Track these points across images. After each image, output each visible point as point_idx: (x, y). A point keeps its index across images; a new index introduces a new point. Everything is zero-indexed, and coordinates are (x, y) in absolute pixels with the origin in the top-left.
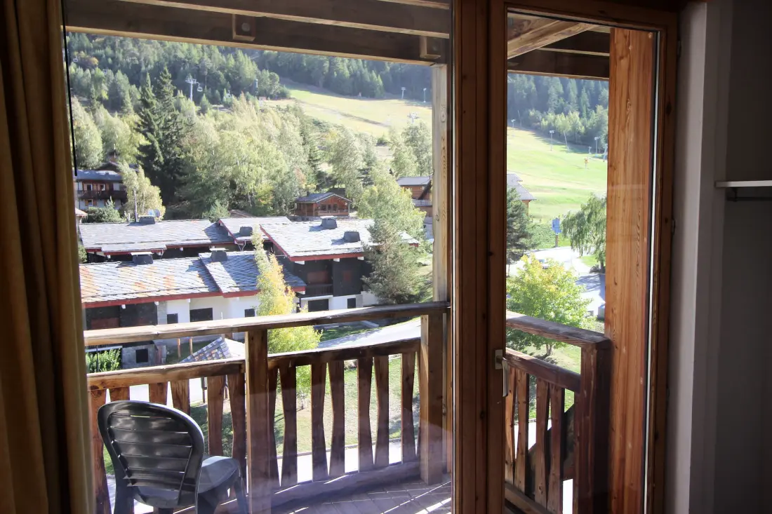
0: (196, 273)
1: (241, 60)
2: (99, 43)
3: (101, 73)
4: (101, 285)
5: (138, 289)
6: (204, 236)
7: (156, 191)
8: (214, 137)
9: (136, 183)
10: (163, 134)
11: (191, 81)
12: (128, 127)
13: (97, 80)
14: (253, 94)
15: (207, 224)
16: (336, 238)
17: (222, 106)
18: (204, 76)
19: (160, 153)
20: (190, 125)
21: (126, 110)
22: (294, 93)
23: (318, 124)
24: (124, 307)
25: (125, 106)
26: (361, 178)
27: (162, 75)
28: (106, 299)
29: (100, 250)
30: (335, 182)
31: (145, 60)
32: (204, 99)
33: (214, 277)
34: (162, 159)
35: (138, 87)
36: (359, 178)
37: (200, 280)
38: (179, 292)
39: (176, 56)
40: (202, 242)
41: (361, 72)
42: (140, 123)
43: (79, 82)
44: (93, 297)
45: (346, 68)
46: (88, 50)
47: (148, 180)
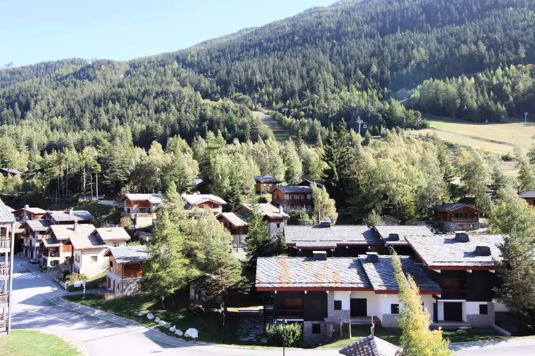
0: (355, 270)
1: (393, 105)
2: (305, 102)
3: (306, 121)
4: (293, 274)
5: (316, 280)
6: (363, 238)
7: (332, 202)
8: (372, 163)
9: (320, 197)
10: (339, 162)
11: (360, 122)
12: (318, 157)
13: (303, 125)
14: (402, 127)
15: (365, 228)
16: (468, 251)
17: (380, 136)
18: (368, 118)
19: (336, 174)
20: (357, 155)
21: (318, 144)
22: (433, 124)
23: (451, 146)
24: (306, 292)
25: (317, 141)
26: (490, 192)
27: (340, 124)
28: (295, 285)
29: (295, 245)
30: (466, 193)
31: (331, 110)
32: (367, 133)
33: (369, 276)
34: (338, 178)
35: (326, 128)
36: (487, 192)
37: (358, 276)
38: (343, 285)
39: (350, 106)
40: (361, 243)
41: (487, 104)
42: (325, 155)
43: (293, 126)
44: (287, 283)
45: (474, 102)
46: (299, 107)
47: (328, 195)
